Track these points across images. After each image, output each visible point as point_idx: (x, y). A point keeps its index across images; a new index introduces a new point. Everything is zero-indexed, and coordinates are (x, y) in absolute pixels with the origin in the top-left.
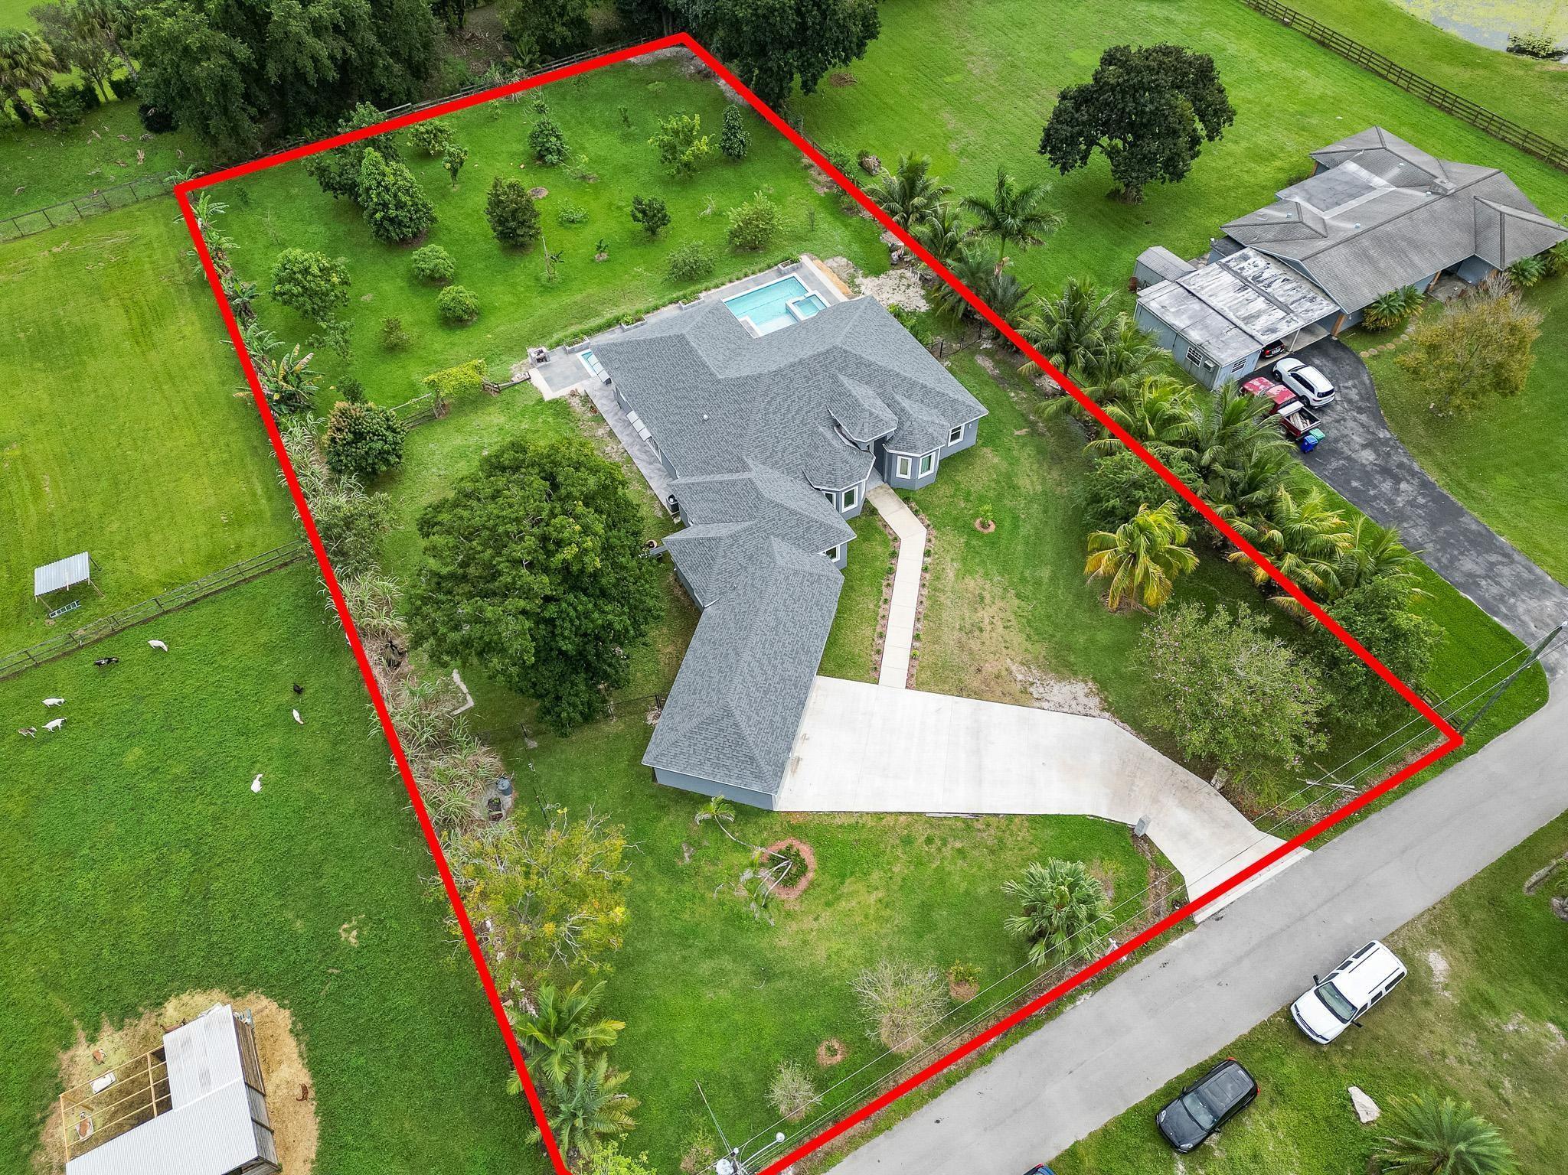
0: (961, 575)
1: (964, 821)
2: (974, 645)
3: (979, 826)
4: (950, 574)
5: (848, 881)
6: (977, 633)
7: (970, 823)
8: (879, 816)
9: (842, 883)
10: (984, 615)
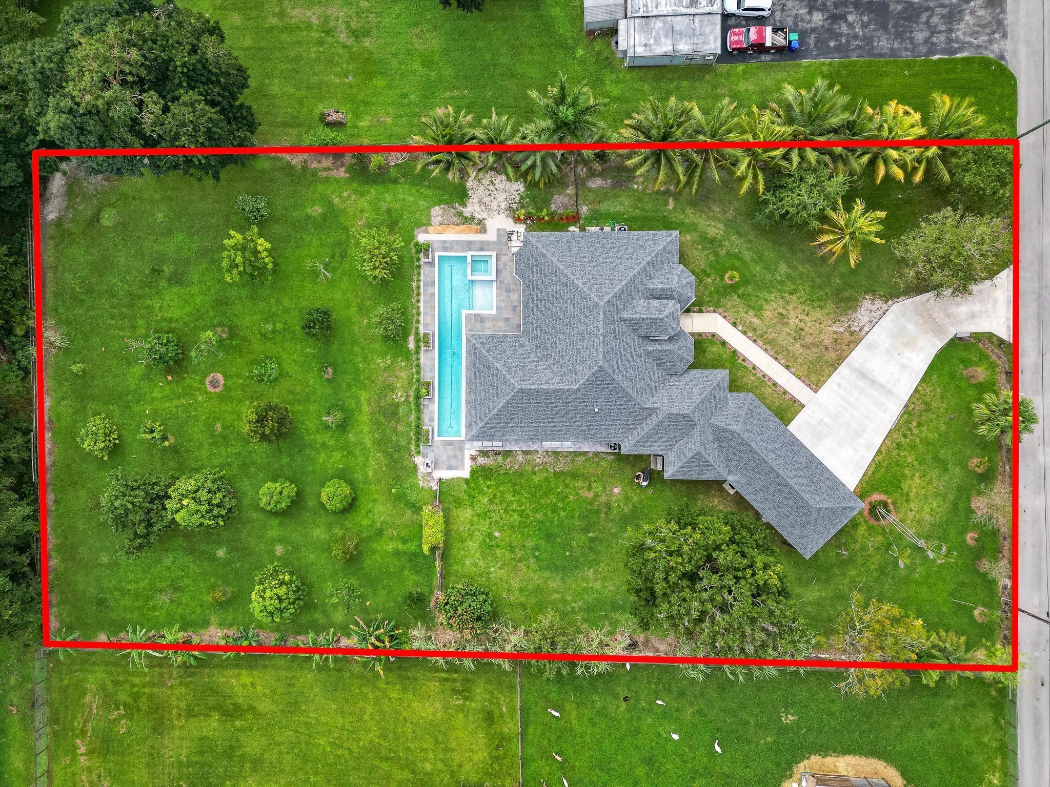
0: (759, 316)
1: (905, 413)
2: (809, 340)
3: (911, 407)
4: (755, 320)
5: (902, 486)
6: (803, 333)
7: (907, 411)
8: (879, 452)
9: (902, 489)
10: (793, 321)
